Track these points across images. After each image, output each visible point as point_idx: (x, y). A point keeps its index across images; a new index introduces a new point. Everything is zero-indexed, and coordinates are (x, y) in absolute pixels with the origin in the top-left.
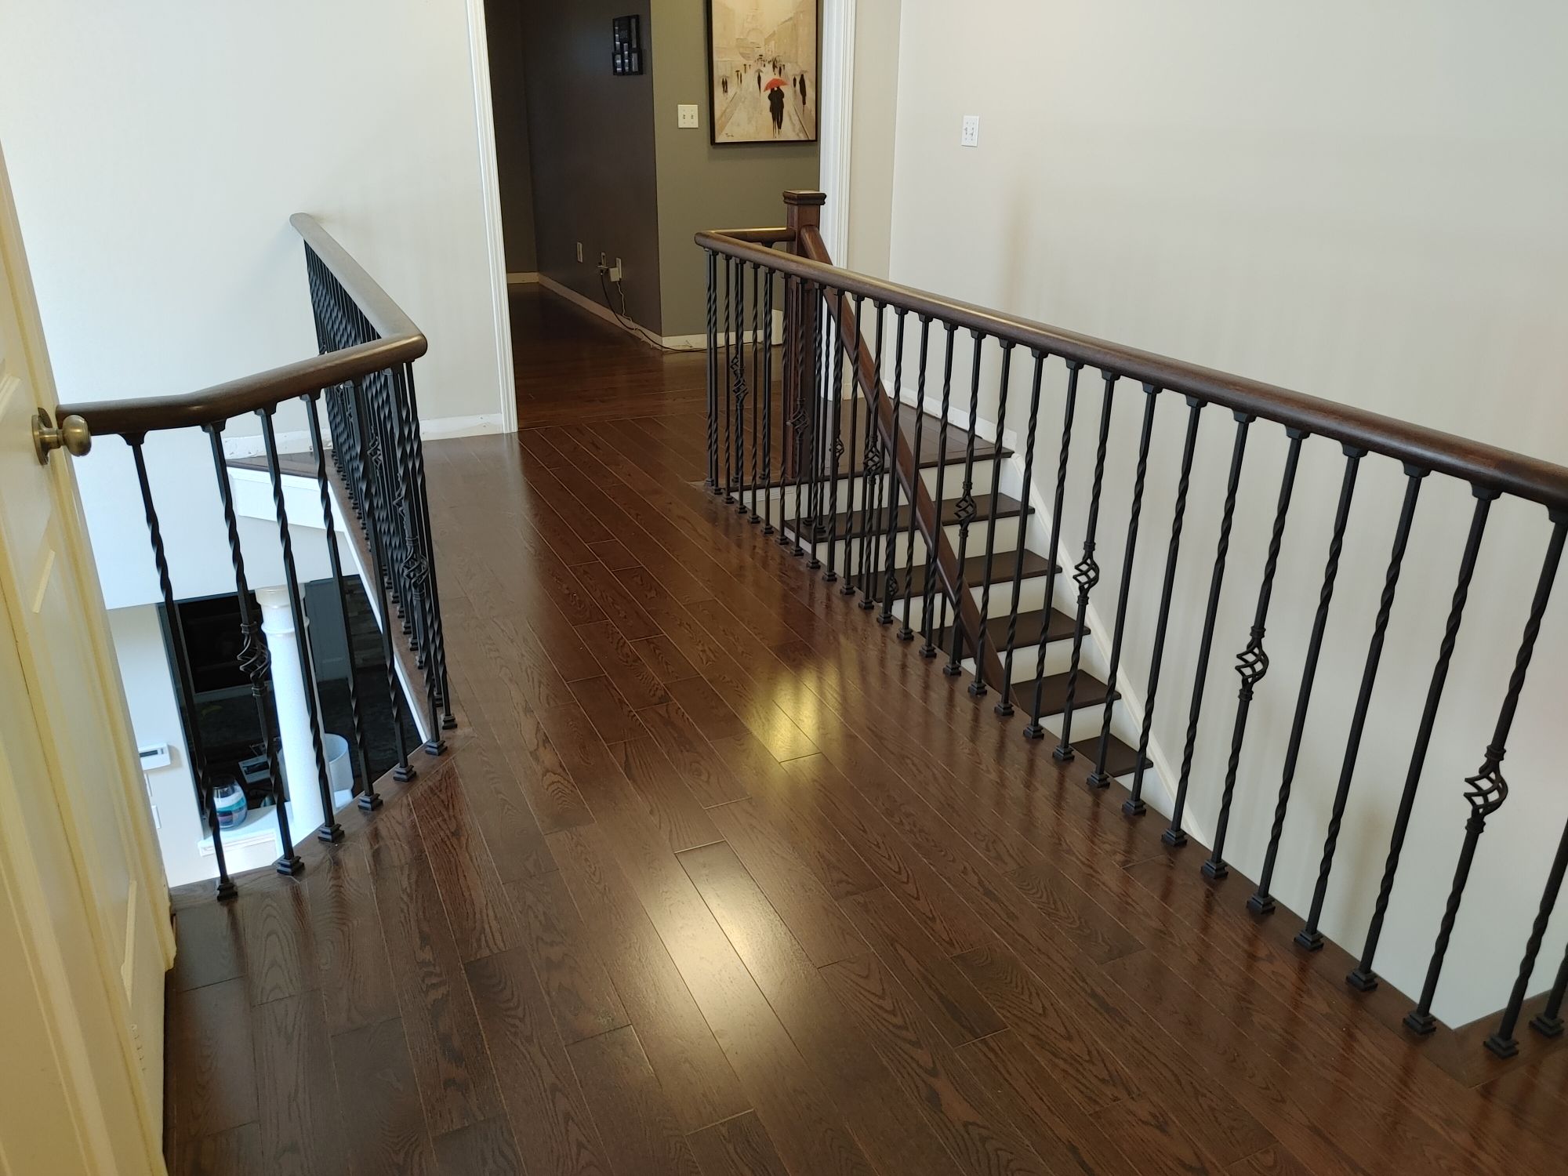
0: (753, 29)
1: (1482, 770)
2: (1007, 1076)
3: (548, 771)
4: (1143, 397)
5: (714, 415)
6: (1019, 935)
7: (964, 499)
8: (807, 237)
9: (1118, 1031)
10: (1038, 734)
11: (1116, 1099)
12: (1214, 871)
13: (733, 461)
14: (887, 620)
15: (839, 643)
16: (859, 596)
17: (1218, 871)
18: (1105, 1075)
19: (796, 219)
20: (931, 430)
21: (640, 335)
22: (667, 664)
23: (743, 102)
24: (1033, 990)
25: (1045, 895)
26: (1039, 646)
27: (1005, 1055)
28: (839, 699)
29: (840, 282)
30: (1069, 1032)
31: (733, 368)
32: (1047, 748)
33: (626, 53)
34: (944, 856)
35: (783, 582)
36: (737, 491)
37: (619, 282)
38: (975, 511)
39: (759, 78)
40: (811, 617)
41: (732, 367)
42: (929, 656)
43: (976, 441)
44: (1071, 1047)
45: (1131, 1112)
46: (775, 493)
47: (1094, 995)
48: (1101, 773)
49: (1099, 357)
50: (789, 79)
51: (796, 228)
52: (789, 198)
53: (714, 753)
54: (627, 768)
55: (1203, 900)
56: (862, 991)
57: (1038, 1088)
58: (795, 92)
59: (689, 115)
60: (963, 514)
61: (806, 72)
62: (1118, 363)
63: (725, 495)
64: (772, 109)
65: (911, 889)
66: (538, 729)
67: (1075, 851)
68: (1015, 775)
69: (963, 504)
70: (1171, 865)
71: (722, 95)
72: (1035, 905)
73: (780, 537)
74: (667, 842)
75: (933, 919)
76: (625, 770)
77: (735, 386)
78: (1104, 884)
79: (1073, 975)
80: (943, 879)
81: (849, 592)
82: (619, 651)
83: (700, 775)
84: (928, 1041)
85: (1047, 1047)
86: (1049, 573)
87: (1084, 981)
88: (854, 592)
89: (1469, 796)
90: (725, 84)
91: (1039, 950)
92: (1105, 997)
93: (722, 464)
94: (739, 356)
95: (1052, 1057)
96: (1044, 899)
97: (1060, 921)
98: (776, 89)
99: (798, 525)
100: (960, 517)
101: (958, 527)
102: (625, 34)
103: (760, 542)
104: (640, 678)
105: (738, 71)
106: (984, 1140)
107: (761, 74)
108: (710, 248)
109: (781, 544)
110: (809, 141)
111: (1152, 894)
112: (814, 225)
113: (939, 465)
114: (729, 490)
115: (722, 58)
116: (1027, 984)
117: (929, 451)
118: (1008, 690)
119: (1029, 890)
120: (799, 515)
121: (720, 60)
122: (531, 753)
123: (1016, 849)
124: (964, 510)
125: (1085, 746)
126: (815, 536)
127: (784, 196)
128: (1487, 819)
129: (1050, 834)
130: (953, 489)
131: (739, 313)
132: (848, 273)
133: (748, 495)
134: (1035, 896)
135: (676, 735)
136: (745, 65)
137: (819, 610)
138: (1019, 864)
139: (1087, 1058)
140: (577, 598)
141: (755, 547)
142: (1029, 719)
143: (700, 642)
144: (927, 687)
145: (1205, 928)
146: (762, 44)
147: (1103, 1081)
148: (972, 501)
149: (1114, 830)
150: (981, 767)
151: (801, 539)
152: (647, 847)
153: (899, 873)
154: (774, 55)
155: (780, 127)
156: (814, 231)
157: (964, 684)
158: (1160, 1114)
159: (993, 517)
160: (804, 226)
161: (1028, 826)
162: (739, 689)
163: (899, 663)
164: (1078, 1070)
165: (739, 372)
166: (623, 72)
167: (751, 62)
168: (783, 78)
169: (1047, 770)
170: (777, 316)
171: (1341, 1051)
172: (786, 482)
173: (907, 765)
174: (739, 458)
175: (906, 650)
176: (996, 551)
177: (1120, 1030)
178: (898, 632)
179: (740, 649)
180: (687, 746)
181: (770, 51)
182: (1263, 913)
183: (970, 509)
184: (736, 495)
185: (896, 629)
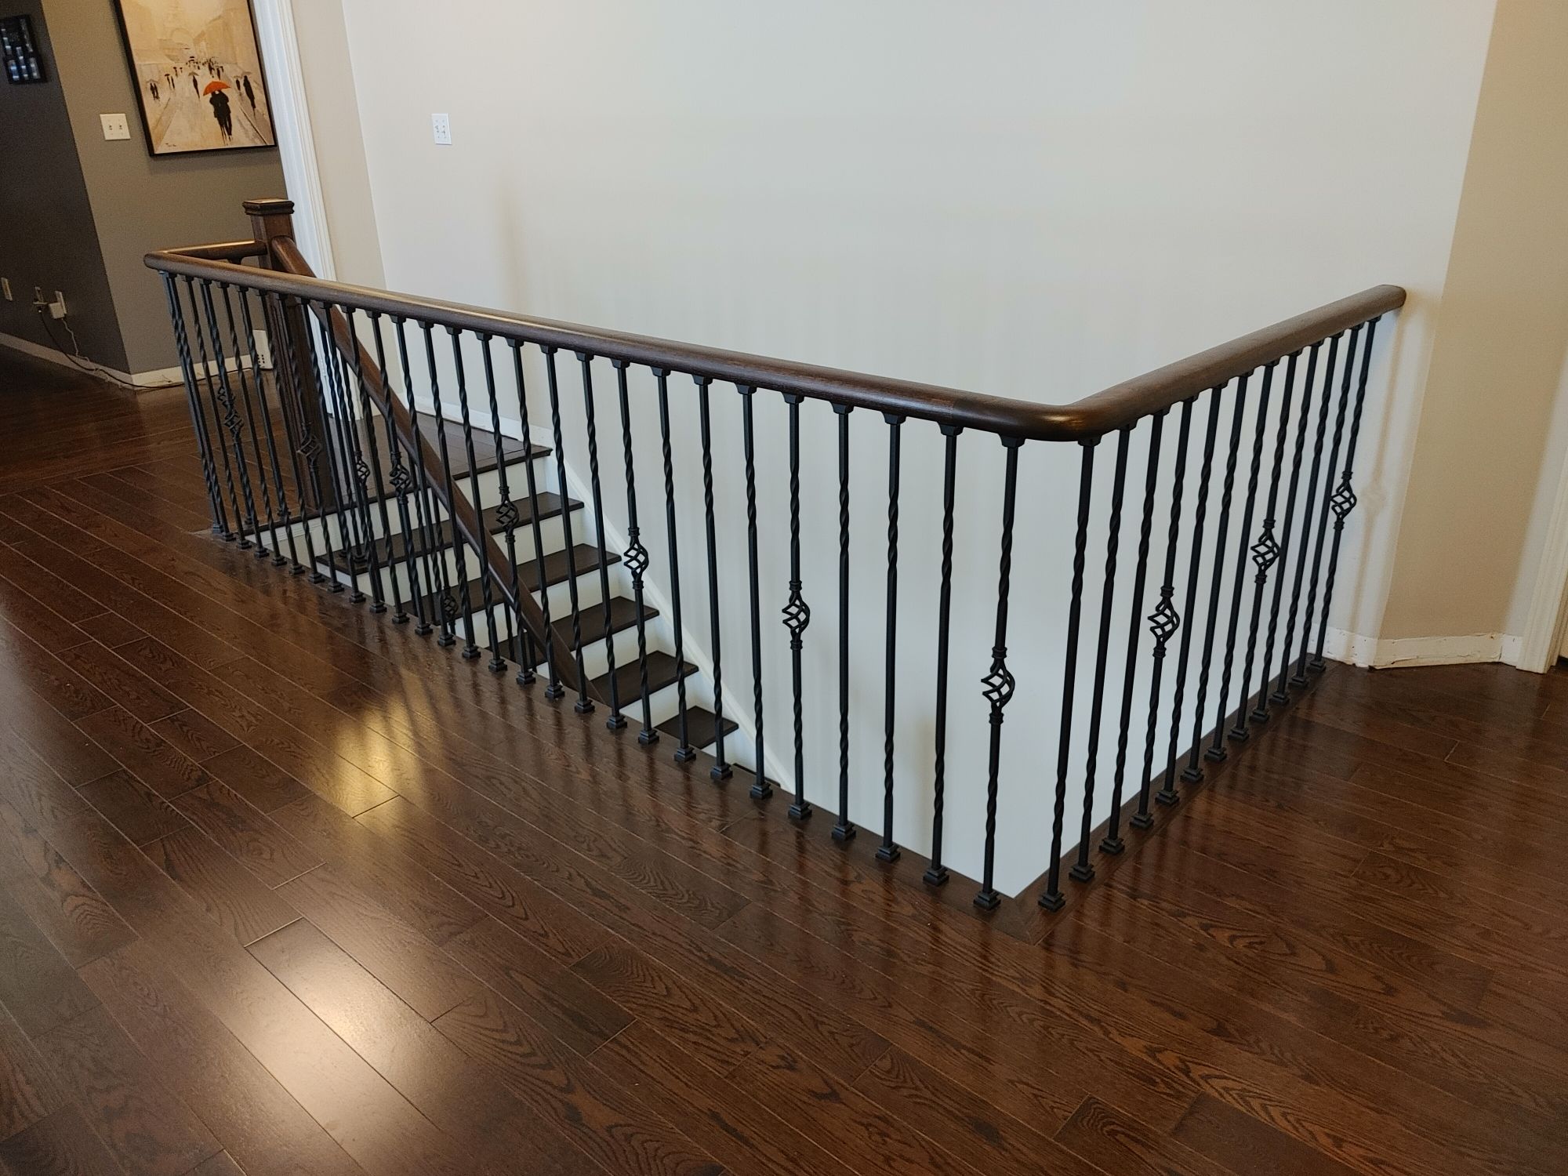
0: (177, 29)
1: (992, 669)
2: (642, 1067)
3: (68, 895)
4: (655, 381)
5: (208, 454)
6: (634, 925)
7: (503, 504)
8: (280, 249)
9: (738, 988)
10: (621, 724)
11: (747, 1053)
12: (799, 813)
13: (241, 500)
14: (449, 641)
15: (400, 677)
16: (415, 623)
17: (805, 812)
18: (733, 1034)
19: (263, 230)
20: (455, 435)
21: (103, 376)
22: (199, 739)
23: (181, 109)
24: (654, 974)
25: (652, 879)
26: (605, 639)
27: (637, 1046)
28: (410, 734)
29: (325, 294)
30: (694, 1004)
31: (222, 400)
32: (632, 735)
33: (21, 58)
34: (547, 867)
35: (325, 623)
36: (252, 533)
37: (64, 318)
38: (517, 515)
39: (195, 82)
40: (363, 656)
41: (219, 398)
42: (500, 669)
43: (505, 443)
44: (699, 1018)
45: (762, 1061)
46: (298, 529)
47: (712, 961)
48: (686, 747)
49: (606, 347)
50: (231, 82)
51: (265, 240)
52: (250, 209)
53: (273, 825)
54: (170, 867)
55: (794, 842)
56: (482, 1031)
57: (673, 1069)
58: (241, 95)
59: (116, 126)
60: (506, 520)
61: (249, 73)
62: (625, 350)
63: (239, 540)
64: (217, 114)
65: (518, 910)
66: (46, 851)
67: (673, 827)
68: (606, 768)
69: (504, 510)
70: (763, 819)
71: (153, 102)
72: (643, 891)
73: (312, 576)
74: (233, 937)
75: (546, 935)
76: (167, 871)
77: (226, 419)
78: (705, 852)
79: (689, 947)
80: (550, 891)
81: (403, 620)
82: (137, 737)
83: (261, 854)
84: (559, 1059)
85: (675, 1025)
86: (601, 566)
87: (701, 950)
88: (408, 619)
89: (986, 694)
90: (154, 89)
91: (654, 934)
92: (723, 959)
93: (228, 506)
94: (224, 386)
95: (682, 1034)
96: (652, 883)
97: (670, 899)
98: (217, 93)
99: (329, 558)
100: (503, 523)
101: (504, 534)
102: (16, 36)
103: (290, 584)
104: (169, 762)
105: (167, 75)
106: (628, 1138)
107: (196, 77)
108: (164, 271)
109: (315, 583)
110: (267, 146)
111: (749, 850)
112: (288, 235)
113: (471, 474)
114: (243, 534)
115: (145, 61)
116: (648, 970)
117: (458, 460)
118: (584, 686)
119: (636, 878)
120: (330, 548)
121: (143, 63)
122: (43, 880)
123: (617, 841)
124: (506, 515)
125: (667, 726)
126: (353, 568)
127: (244, 206)
128: (1004, 710)
129: (648, 818)
130: (491, 497)
131: (216, 339)
132: (338, 285)
133: (266, 537)
134: (643, 882)
135: (224, 817)
136: (175, 68)
137: (373, 646)
138: (623, 856)
139: (714, 1023)
140: (73, 688)
141: (285, 591)
142: (609, 711)
143: (235, 707)
144: (503, 701)
145: (801, 868)
146: (191, 45)
147: (732, 1040)
148: (513, 506)
149: (707, 798)
150: (570, 769)
151: (338, 573)
152: (210, 949)
153: (503, 897)
154: (208, 57)
155: (230, 134)
156: (289, 244)
157: (541, 690)
158: (788, 1054)
159: (536, 520)
160: (275, 237)
161: (628, 816)
162: (292, 749)
163: (470, 683)
164: (708, 1038)
165: (227, 403)
166: (22, 80)
167: (182, 65)
168: (223, 80)
169: (636, 757)
170: (261, 337)
171: (930, 945)
172: (309, 515)
173: (494, 785)
174: (248, 497)
175: (474, 669)
176: (545, 553)
177: (740, 986)
178: (463, 651)
179: (286, 705)
180: (240, 826)
181: (203, 52)
182: (847, 839)
183: (512, 514)
184: (252, 538)
185: (460, 649)
